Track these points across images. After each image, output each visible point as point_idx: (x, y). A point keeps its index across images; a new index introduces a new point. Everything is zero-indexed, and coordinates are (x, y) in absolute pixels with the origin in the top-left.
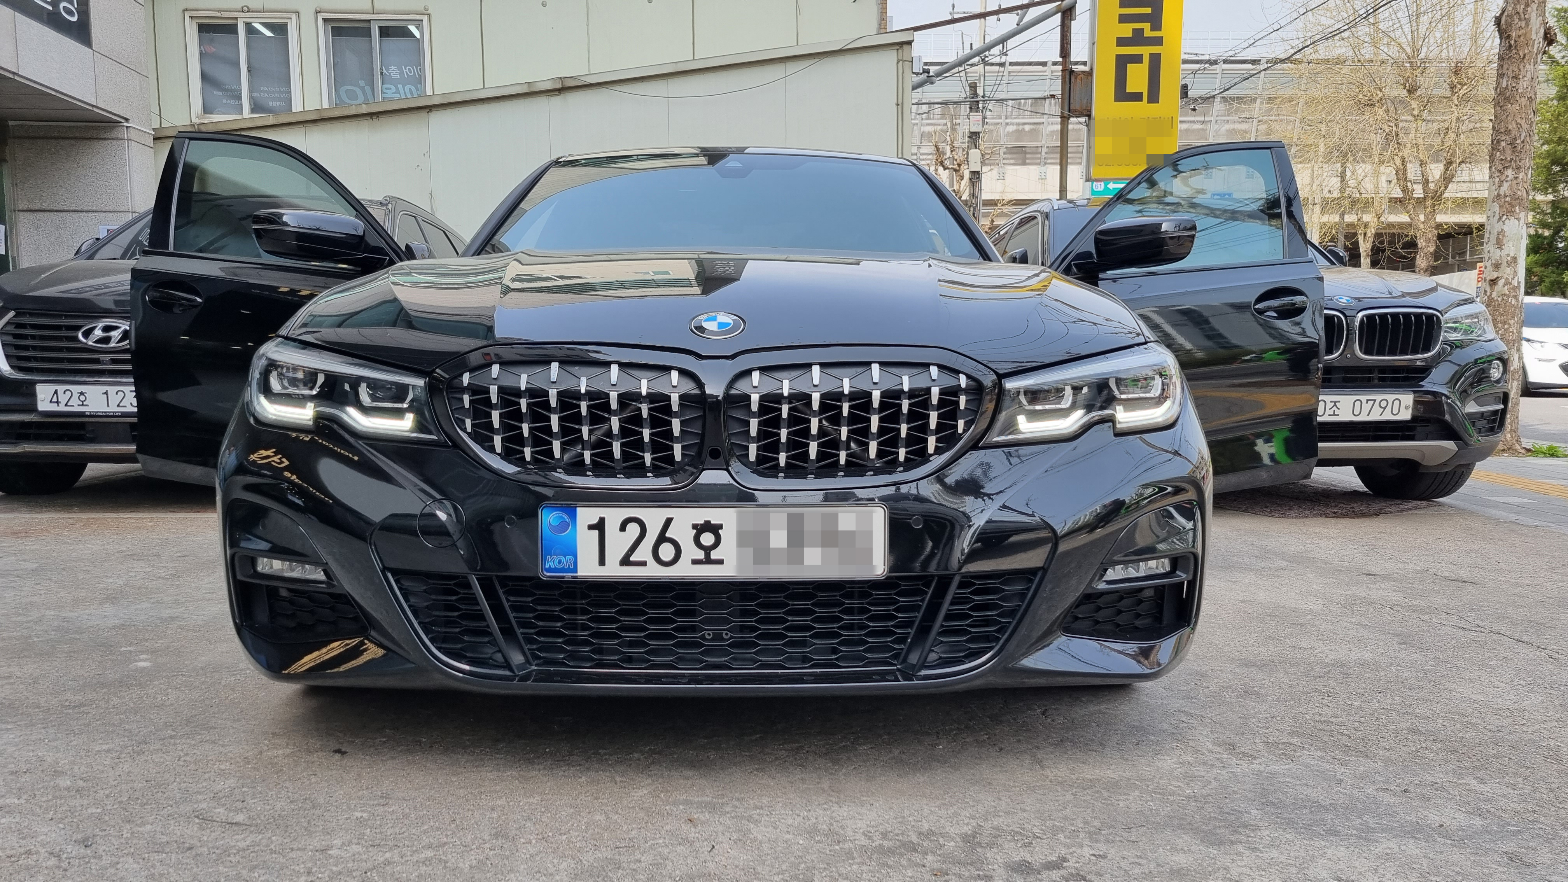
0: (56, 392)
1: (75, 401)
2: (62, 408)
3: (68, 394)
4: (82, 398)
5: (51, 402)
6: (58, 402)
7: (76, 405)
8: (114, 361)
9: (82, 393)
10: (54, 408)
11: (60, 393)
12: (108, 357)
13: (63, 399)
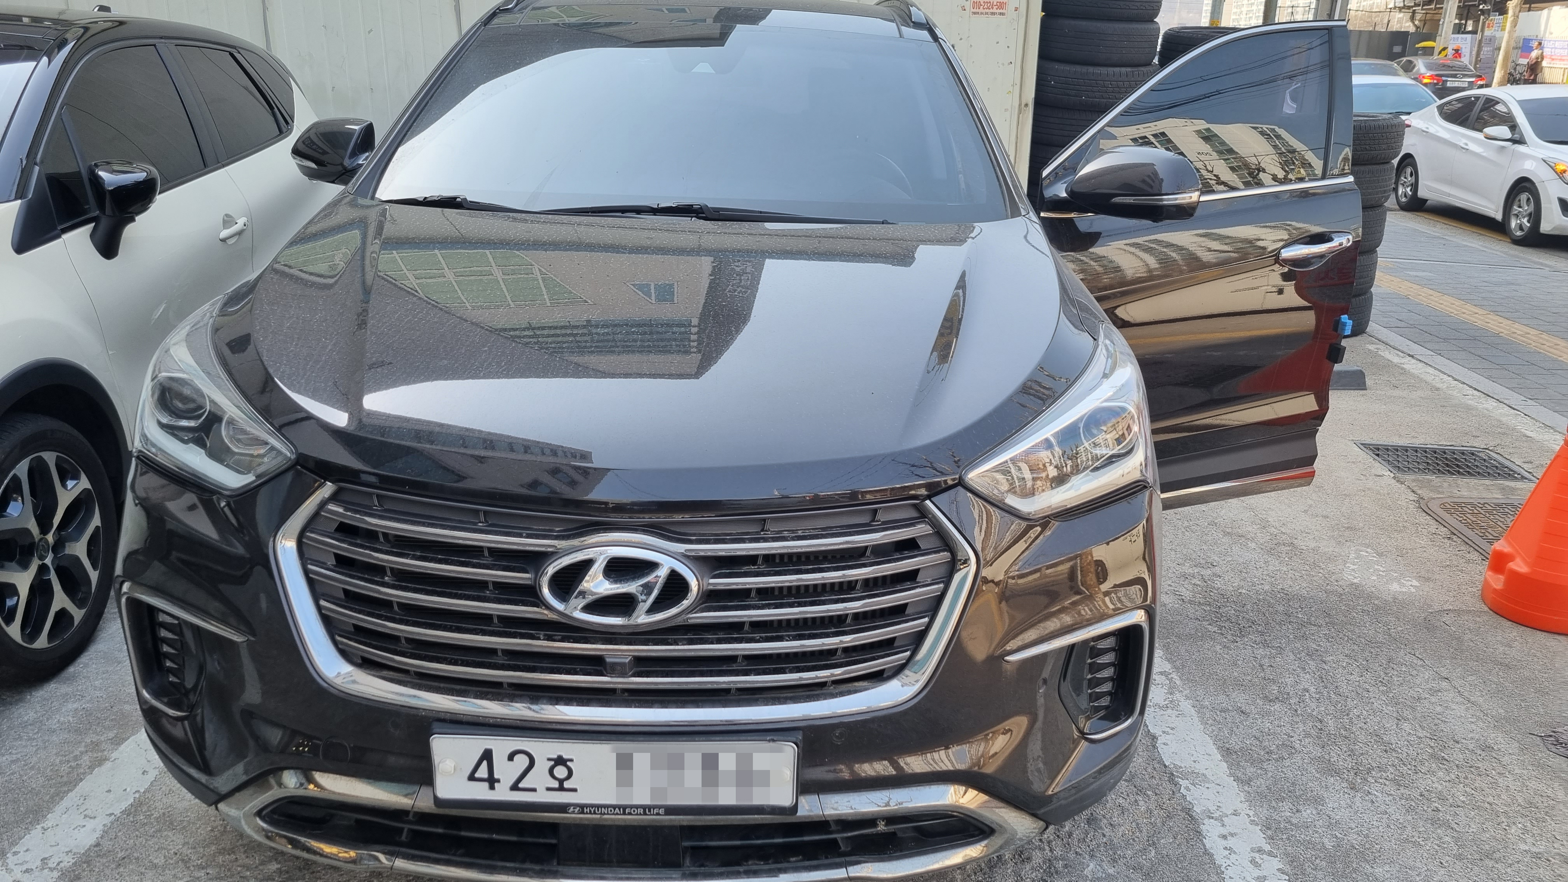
0: (487, 756)
1: (539, 778)
2: (502, 793)
3: (522, 761)
4: (560, 772)
5: (472, 778)
6: (492, 781)
7: (541, 789)
8: (644, 665)
9: (560, 761)
10: (480, 792)
11: (499, 759)
12: (623, 652)
13: (506, 772)
